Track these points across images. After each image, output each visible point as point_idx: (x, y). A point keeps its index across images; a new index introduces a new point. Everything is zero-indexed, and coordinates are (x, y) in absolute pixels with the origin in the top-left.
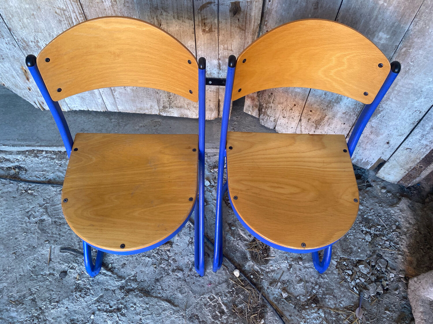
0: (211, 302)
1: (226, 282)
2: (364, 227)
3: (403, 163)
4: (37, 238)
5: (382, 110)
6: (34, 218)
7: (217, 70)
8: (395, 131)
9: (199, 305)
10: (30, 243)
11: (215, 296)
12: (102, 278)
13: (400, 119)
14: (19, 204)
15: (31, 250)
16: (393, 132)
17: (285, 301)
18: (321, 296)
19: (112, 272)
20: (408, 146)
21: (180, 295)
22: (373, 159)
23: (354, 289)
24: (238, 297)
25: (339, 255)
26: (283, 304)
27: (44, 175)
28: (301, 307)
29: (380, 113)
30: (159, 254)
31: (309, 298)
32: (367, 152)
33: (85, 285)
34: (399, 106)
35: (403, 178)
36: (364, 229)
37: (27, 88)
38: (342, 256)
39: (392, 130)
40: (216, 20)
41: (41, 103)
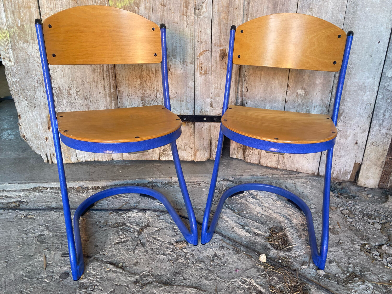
0: (244, 285)
1: (254, 267)
2: (368, 219)
3: (375, 160)
4: (34, 248)
5: (343, 112)
6: (32, 234)
7: (209, 108)
8: (358, 129)
9: (231, 288)
10: (26, 253)
11: (246, 279)
12: (112, 276)
13: (358, 116)
14: (16, 225)
15: (26, 258)
16: (357, 131)
17: (325, 279)
18: (359, 273)
19: (124, 270)
20: (373, 139)
21: (207, 282)
22: (350, 166)
23: (389, 265)
24: (272, 279)
25: (358, 242)
26: (324, 282)
27: (46, 205)
28: (345, 283)
29: (341, 115)
30: (174, 252)
31: (348, 274)
32: (343, 160)
33: (91, 283)
34: (353, 104)
35: (381, 178)
36: (370, 221)
37: (45, 138)
38: (361, 242)
39: (355, 128)
40: (210, 64)
41: (52, 155)
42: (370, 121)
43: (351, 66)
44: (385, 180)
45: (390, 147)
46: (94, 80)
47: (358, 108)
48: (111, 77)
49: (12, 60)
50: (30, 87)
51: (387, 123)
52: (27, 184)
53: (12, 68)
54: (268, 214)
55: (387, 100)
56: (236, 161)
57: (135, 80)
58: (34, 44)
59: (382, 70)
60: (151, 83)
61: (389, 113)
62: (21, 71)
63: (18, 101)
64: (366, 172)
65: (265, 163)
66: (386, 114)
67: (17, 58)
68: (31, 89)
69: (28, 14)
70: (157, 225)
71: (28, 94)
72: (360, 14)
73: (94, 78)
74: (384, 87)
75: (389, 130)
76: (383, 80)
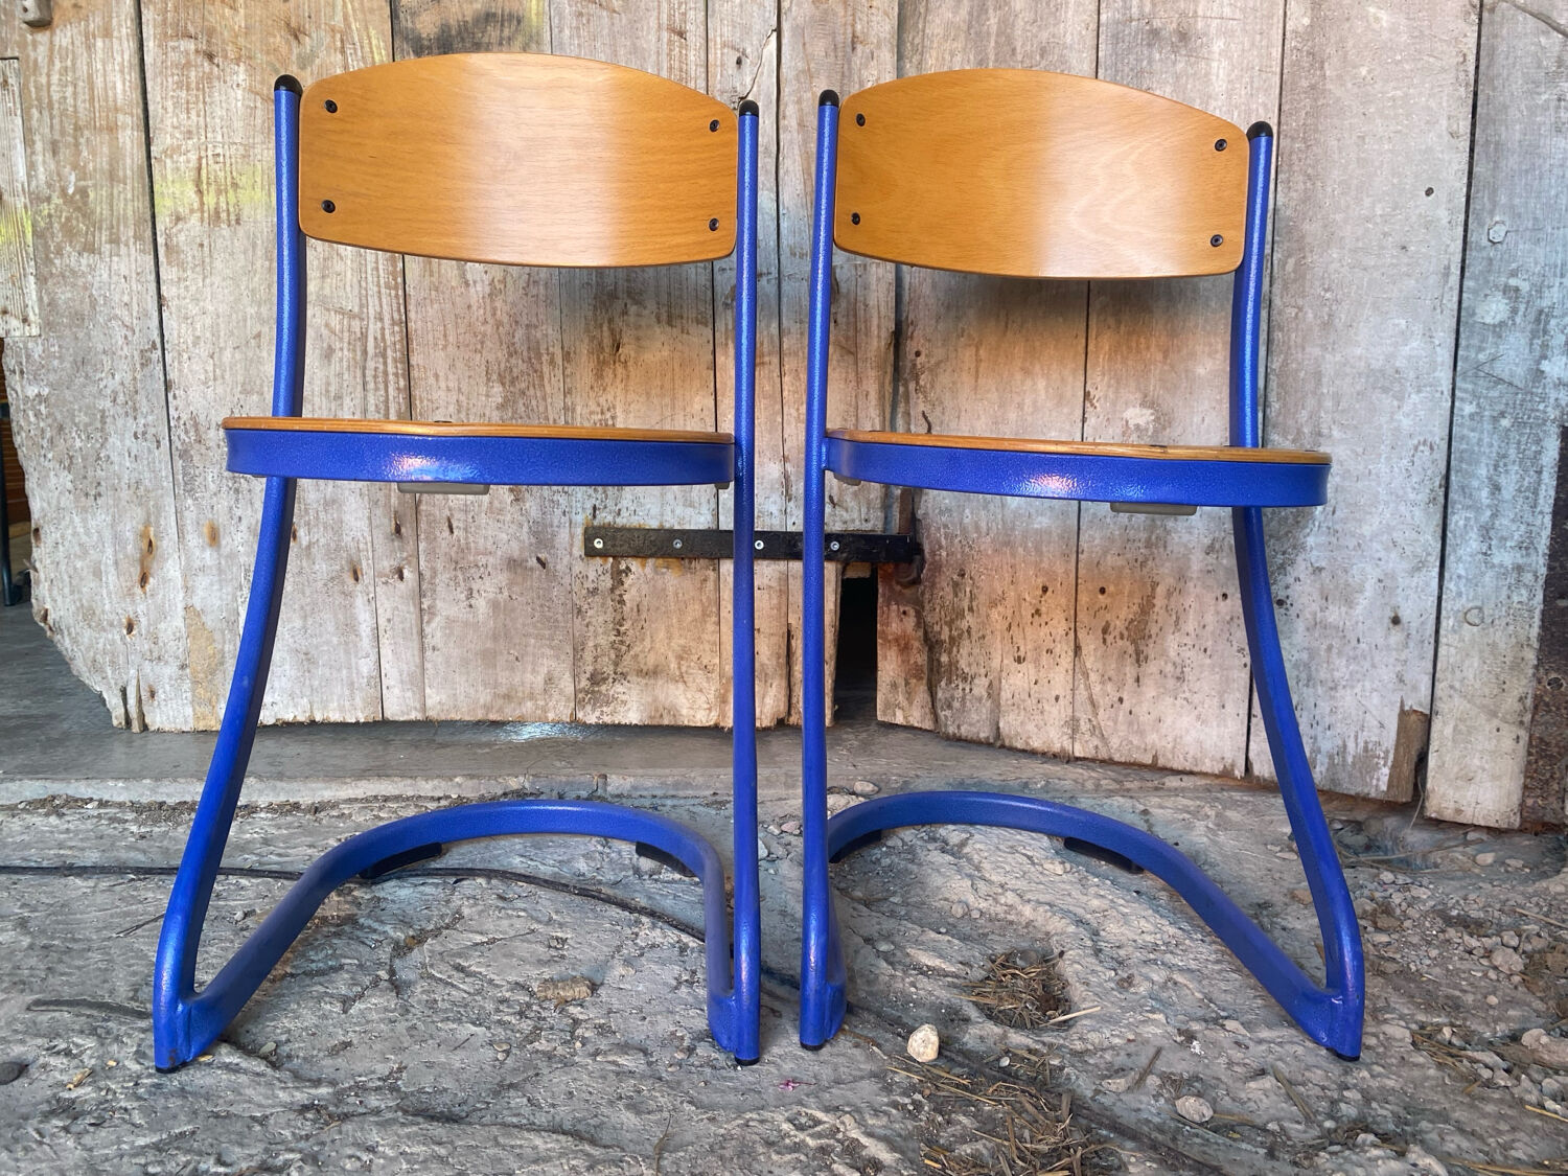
0: (801, 1136)
1: (872, 1077)
2: (1467, 938)
3: (1487, 691)
7: (780, 501)
8: (1394, 555)
9: (733, 1143)
11: (820, 1115)
12: (209, 1080)
13: (1385, 498)
16: (1391, 565)
17: (1209, 1135)
20: (1465, 597)
21: (632, 1117)
22: (1382, 726)
23: (1550, 1104)
24: (948, 1121)
25: (1407, 1015)
26: (1203, 1145)
28: (1308, 1153)
30: (527, 1018)
32: (1347, 700)
33: (106, 1101)
34: (1360, 450)
35: (1526, 777)
36: (1473, 942)
37: (124, 621)
38: (1422, 1017)
39: (1382, 554)
40: (775, 325)
41: (145, 695)
42: (1438, 517)
43: (1328, 295)
44: (1547, 782)
45: (1543, 627)
46: (327, 391)
47: (1383, 468)
48: (391, 377)
49: (32, 317)
50: (87, 420)
51: (1513, 521)
52: (10, 785)
53: (30, 345)
54: (999, 909)
55: (1495, 420)
56: (903, 735)
57: (483, 389)
58: (115, 259)
59: (1455, 299)
60: (544, 399)
61: (1514, 478)
62: (60, 357)
63: (36, 474)
64: (1457, 753)
65: (1018, 734)
66: (1503, 481)
67: (50, 306)
68: (91, 424)
69: (105, 150)
70: (489, 925)
71: (78, 444)
72: (1338, 92)
73: (328, 384)
74: (1477, 368)
75: (1527, 548)
76: (1468, 338)
